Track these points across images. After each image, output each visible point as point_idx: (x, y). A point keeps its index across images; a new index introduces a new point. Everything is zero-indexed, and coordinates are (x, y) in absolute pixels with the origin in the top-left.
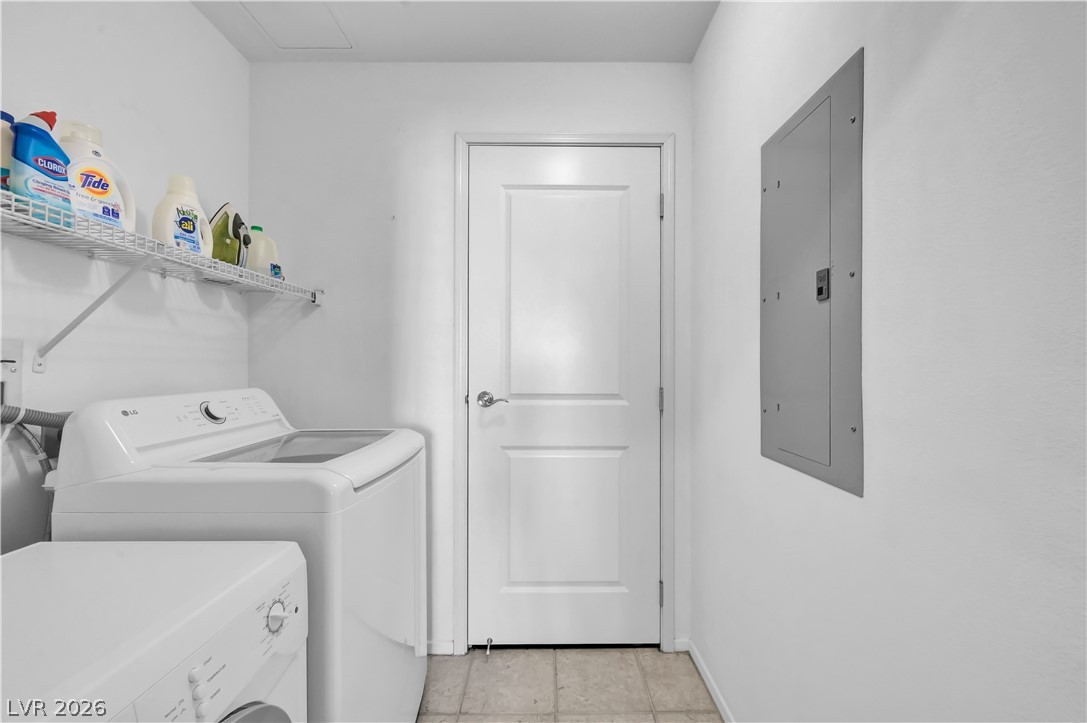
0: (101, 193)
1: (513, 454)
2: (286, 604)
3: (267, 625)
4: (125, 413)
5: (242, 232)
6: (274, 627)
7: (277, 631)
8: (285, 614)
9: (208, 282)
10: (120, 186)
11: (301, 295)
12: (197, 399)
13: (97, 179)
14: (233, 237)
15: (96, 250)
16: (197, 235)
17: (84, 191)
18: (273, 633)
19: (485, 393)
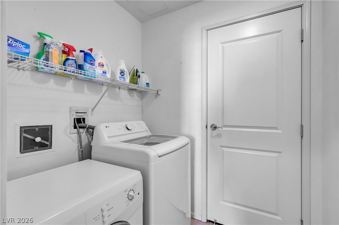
0: (102, 68)
1: (225, 149)
2: (135, 191)
3: (128, 197)
4: (106, 127)
5: (138, 74)
6: (131, 198)
7: (131, 199)
8: (134, 195)
9: (131, 90)
10: (107, 65)
11: (154, 92)
12: (124, 124)
13: (101, 64)
14: (135, 76)
15: (104, 84)
16: (125, 76)
17: (99, 68)
18: (130, 200)
19: (213, 124)
